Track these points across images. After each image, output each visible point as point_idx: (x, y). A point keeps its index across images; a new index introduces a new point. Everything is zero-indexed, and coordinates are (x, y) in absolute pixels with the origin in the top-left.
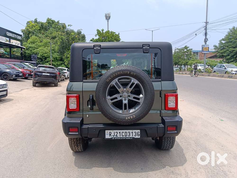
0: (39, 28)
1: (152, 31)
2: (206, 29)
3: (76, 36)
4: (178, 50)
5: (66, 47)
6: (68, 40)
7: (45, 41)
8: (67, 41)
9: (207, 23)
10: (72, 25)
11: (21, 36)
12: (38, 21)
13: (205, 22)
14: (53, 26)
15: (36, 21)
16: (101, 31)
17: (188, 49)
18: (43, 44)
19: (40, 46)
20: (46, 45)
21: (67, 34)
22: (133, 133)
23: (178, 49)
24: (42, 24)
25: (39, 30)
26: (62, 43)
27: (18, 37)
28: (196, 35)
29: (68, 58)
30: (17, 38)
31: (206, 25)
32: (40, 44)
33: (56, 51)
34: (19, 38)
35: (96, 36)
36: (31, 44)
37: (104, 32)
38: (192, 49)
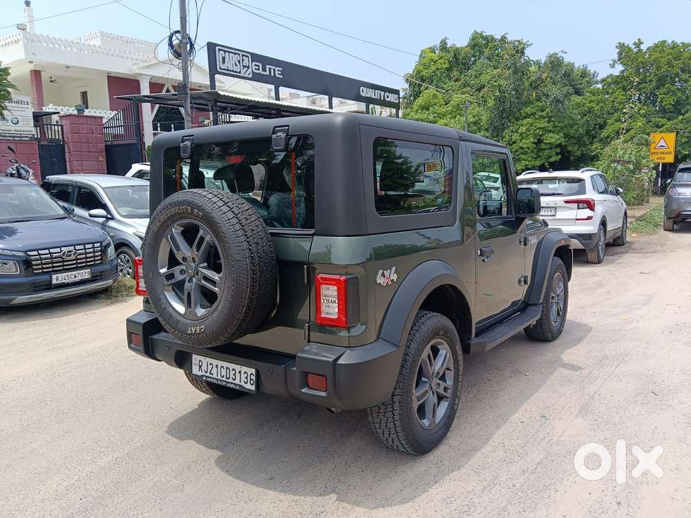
0: (446, 66)
3: (544, 76)
5: (511, 113)
6: (517, 91)
7: (457, 98)
8: (514, 92)
10: (531, 44)
11: (396, 92)
12: (449, 46)
14: (487, 52)
15: (443, 46)
16: (633, 47)
18: (450, 109)
19: (442, 116)
20: (458, 110)
21: (515, 72)
22: (242, 373)
24: (456, 52)
25: (447, 69)
26: (500, 100)
27: (388, 97)
29: (514, 142)
30: (387, 99)
32: (443, 110)
33: (483, 126)
34: (392, 98)
35: (613, 66)
36: (420, 111)
37: (644, 47)
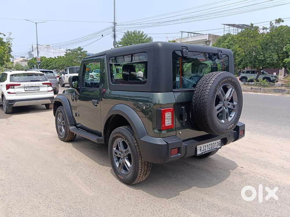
1: (36, 23)
2: (114, 31)
4: (70, 52)
9: (115, 24)
13: (113, 23)
17: (82, 51)
22: (216, 143)
23: (69, 50)
28: (102, 36)
31: (115, 26)
38: (86, 52)
